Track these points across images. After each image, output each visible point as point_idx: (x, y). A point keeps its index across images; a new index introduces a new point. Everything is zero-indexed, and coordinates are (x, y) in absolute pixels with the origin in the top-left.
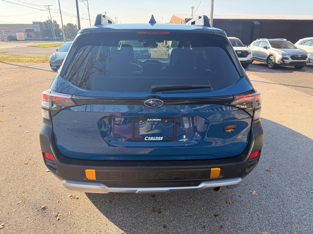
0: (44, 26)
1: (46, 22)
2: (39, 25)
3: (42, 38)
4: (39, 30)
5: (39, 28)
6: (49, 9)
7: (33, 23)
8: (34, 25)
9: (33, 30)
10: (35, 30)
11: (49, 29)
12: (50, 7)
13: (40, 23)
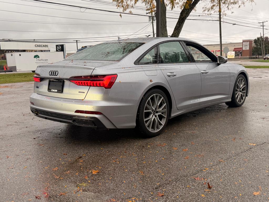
0: (254, 44)
1: (257, 39)
2: (248, 43)
3: (249, 57)
4: (248, 48)
5: (248, 46)
6: (263, 26)
7: (243, 41)
8: (244, 43)
9: (242, 48)
10: (244, 49)
11: (259, 47)
12: (264, 24)
13: (250, 41)
